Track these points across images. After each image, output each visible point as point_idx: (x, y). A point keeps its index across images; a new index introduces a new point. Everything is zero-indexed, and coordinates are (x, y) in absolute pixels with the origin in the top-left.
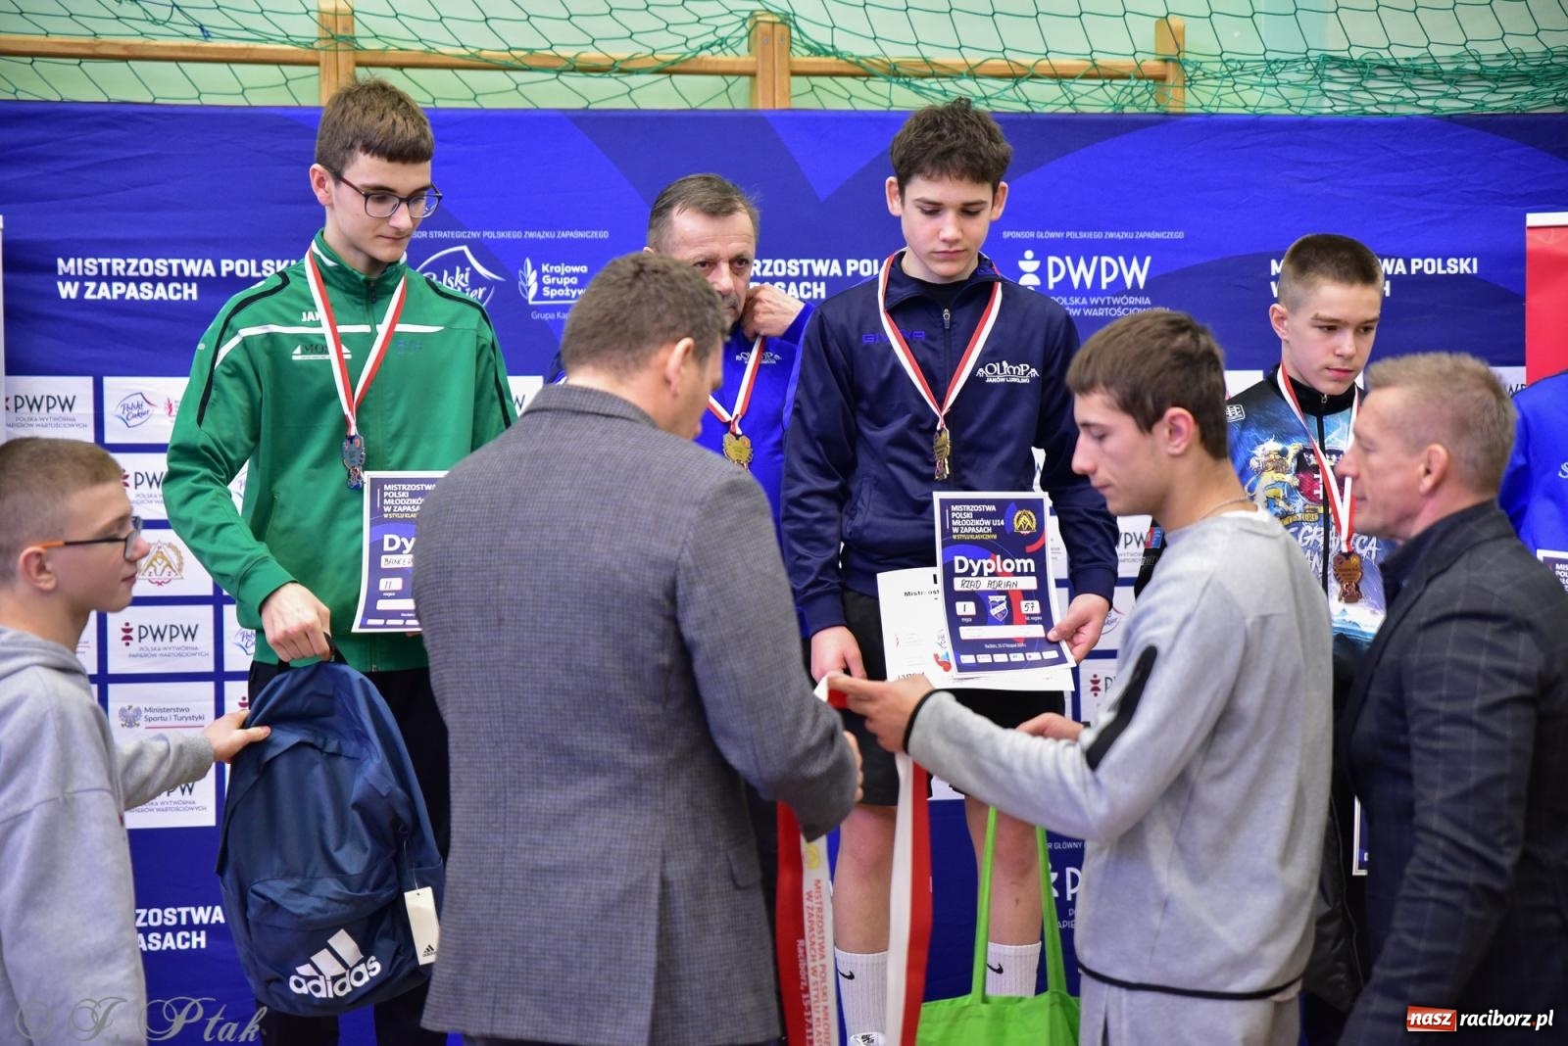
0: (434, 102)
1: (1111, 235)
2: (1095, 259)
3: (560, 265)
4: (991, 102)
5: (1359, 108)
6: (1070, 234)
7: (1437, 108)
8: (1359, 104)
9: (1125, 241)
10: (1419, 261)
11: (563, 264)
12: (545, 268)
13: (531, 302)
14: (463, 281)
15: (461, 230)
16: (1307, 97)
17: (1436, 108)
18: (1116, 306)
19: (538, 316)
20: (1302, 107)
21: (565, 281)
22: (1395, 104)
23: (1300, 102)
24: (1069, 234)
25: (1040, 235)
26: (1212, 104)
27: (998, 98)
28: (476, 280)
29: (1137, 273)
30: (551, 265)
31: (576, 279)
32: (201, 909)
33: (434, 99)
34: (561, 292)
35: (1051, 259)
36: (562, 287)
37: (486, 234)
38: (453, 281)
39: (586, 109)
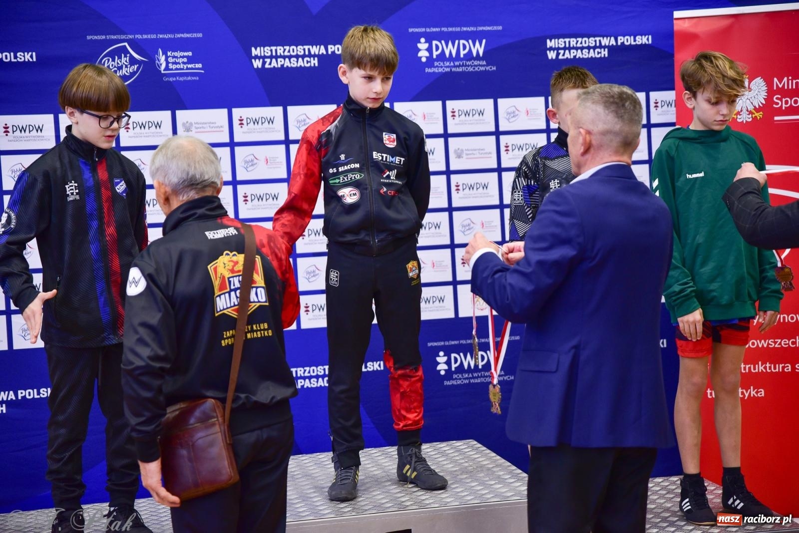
1: (465, 29)
3: (177, 52)
6: (444, 29)
9: (472, 32)
10: (622, 38)
11: (179, 52)
12: (169, 54)
13: (162, 72)
14: (126, 61)
15: (124, 35)
18: (468, 66)
19: (167, 79)
21: (181, 60)
25: (428, 30)
28: (133, 61)
30: (172, 52)
31: (186, 59)
34: (178, 66)
36: (179, 63)
37: (137, 36)
38: (121, 62)
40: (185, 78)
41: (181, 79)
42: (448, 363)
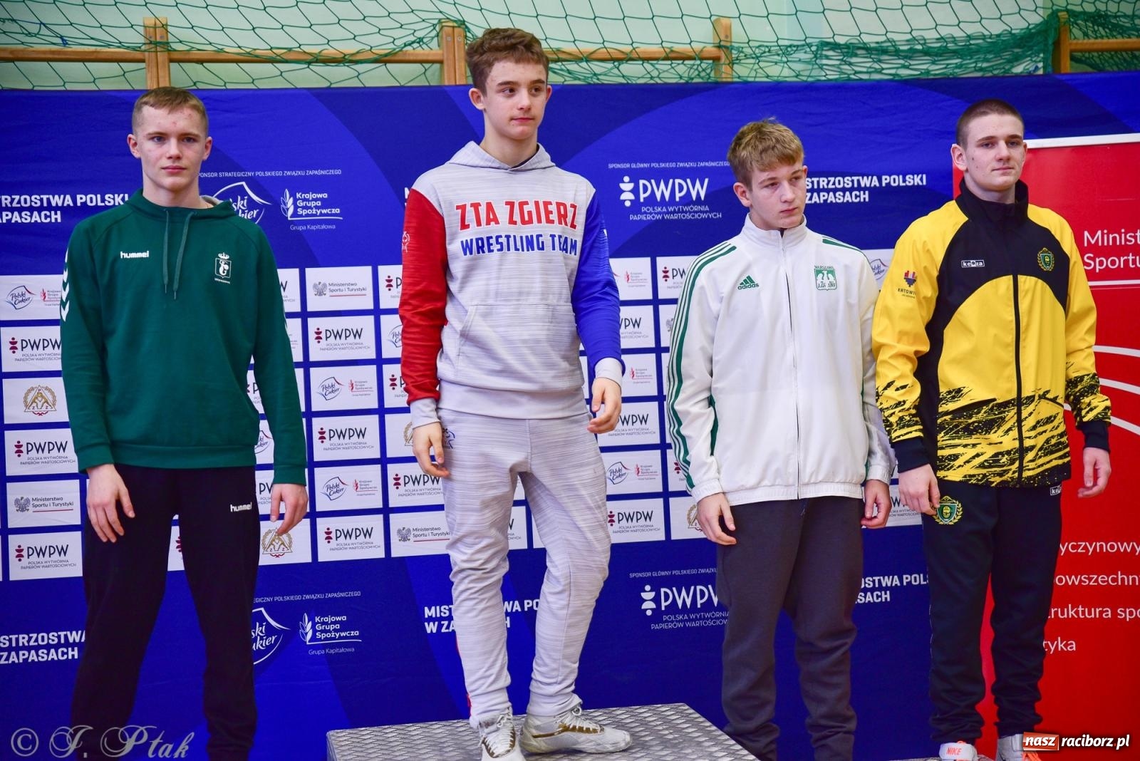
0: (225, 86)
1: (682, 165)
2: (671, 181)
3: (309, 193)
4: (600, 77)
5: (846, 76)
6: (655, 165)
7: (898, 75)
8: (845, 74)
9: (691, 168)
10: (888, 177)
11: (311, 193)
12: (298, 195)
13: (289, 219)
14: (243, 205)
15: (241, 171)
16: (812, 69)
17: (896, 75)
18: (686, 212)
19: (294, 228)
20: (809, 76)
21: (313, 204)
22: (870, 73)
23: (807, 73)
24: (653, 165)
25: (634, 166)
26: (750, 75)
27: (605, 75)
28: (252, 205)
29: (699, 190)
30: (302, 193)
31: (320, 202)
32: (74, 633)
33: (225, 83)
34: (309, 212)
35: (642, 182)
36: (310, 208)
37: (258, 173)
38: (236, 206)
39: (329, 88)
40: (318, 227)
41: (313, 228)
42: (656, 600)
